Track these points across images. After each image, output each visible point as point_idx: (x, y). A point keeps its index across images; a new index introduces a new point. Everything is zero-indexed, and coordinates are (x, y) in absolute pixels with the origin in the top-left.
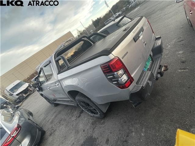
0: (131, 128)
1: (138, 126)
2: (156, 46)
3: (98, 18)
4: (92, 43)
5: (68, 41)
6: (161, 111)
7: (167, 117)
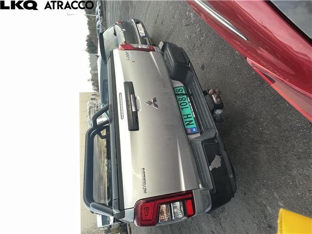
0: (259, 200)
1: (264, 191)
2: (173, 68)
3: (87, 41)
4: (107, 125)
5: (90, 112)
6: (272, 147)
7: (287, 153)
